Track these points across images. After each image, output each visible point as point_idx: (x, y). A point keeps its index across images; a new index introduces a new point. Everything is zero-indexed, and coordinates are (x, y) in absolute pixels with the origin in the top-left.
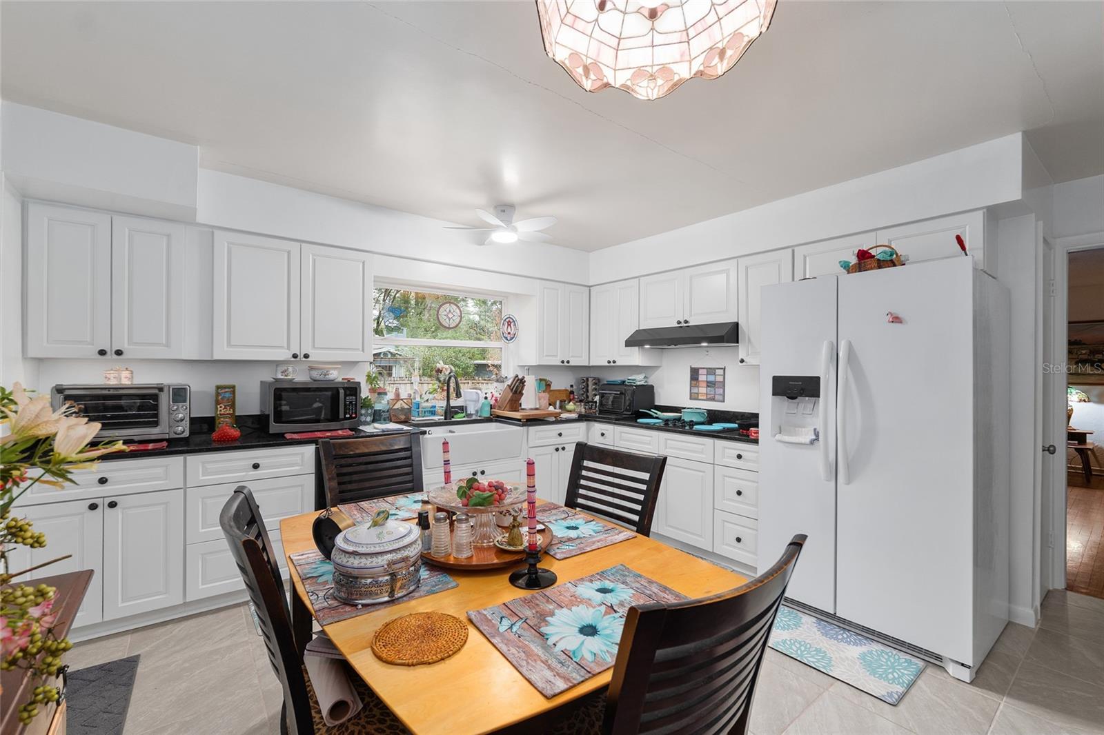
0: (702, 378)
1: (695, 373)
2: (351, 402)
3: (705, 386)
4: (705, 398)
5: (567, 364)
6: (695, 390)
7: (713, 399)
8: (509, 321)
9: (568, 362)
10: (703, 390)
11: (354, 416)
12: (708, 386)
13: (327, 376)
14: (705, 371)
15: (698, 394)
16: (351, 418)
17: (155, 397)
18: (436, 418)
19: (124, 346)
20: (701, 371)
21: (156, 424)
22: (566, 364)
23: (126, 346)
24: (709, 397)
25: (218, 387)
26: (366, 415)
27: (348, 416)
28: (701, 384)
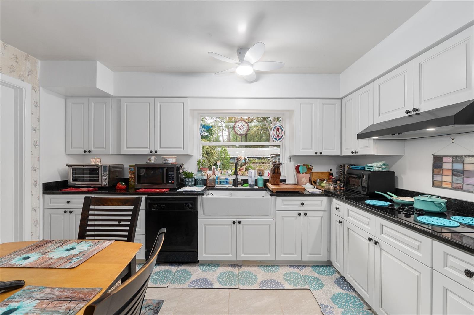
0: (447, 166)
1: (438, 162)
2: (171, 175)
3: (451, 175)
4: (450, 186)
5: (320, 155)
6: (438, 178)
7: (461, 189)
8: (278, 128)
9: (321, 153)
10: (447, 178)
11: (173, 182)
12: (453, 175)
13: (167, 162)
14: (450, 160)
15: (441, 182)
16: (172, 183)
17: (98, 169)
18: (227, 186)
19: (92, 149)
20: (445, 159)
21: (97, 180)
22: (318, 154)
23: (93, 149)
24: (455, 185)
25: (130, 166)
26: (189, 182)
27: (170, 182)
28: (445, 172)
